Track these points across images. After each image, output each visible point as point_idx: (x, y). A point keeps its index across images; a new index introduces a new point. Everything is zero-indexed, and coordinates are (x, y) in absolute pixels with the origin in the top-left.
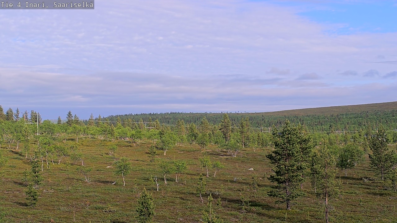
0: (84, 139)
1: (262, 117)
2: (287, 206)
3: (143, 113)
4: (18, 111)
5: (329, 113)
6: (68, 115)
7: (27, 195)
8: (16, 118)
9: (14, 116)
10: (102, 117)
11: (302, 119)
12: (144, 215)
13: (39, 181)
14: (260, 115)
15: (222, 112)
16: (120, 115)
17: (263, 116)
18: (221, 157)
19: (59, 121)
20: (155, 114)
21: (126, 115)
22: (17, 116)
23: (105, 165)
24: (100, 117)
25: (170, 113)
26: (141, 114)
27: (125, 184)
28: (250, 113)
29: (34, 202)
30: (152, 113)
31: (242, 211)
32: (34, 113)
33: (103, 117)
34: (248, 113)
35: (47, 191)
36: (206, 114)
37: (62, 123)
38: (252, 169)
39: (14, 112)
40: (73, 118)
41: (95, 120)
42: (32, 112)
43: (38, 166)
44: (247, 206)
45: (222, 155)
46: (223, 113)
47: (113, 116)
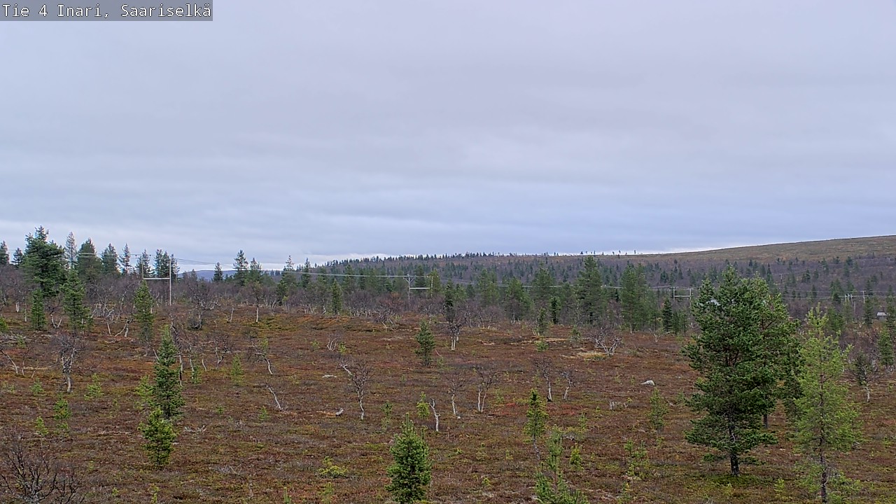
0: (272, 314)
1: (673, 262)
2: (732, 467)
3: (403, 256)
4: (126, 251)
5: (829, 254)
6: (237, 260)
7: (147, 438)
8: (123, 267)
9: (118, 261)
10: (312, 266)
11: (766, 269)
12: (407, 484)
13: (173, 407)
14: (669, 258)
15: (582, 253)
16: (353, 260)
17: (676, 262)
18: (580, 354)
19: (218, 274)
20: (432, 257)
21: (366, 260)
22: (126, 262)
23: (319, 373)
24: (307, 263)
25: (464, 255)
26: (401, 258)
27: (363, 414)
28: (646, 256)
29: (164, 454)
30: (424, 256)
31: (629, 478)
32: (163, 255)
33: (316, 265)
34: (642, 256)
35: (192, 429)
36: (546, 257)
37: (224, 278)
38: (652, 381)
39: (120, 253)
40: (249, 267)
41: (297, 270)
42: (159, 255)
43: (171, 374)
44: (639, 466)
45: (582, 351)
46: (585, 254)
47: (337, 262)
